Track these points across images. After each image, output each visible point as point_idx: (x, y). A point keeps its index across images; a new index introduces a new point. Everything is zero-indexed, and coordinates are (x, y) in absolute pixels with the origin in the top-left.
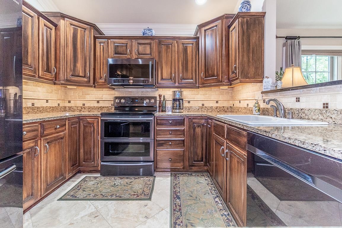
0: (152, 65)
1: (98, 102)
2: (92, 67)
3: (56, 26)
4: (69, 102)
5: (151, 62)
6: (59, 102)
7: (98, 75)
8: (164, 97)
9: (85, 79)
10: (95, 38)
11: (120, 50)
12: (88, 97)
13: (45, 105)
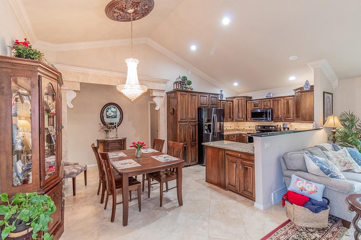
0: (269, 112)
1: (250, 127)
2: (245, 114)
3: (232, 101)
4: (239, 127)
5: (268, 111)
6: (235, 127)
7: (248, 117)
8: (280, 126)
9: (243, 119)
10: (246, 101)
11: (256, 105)
12: (246, 125)
13: (230, 129)
